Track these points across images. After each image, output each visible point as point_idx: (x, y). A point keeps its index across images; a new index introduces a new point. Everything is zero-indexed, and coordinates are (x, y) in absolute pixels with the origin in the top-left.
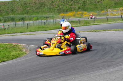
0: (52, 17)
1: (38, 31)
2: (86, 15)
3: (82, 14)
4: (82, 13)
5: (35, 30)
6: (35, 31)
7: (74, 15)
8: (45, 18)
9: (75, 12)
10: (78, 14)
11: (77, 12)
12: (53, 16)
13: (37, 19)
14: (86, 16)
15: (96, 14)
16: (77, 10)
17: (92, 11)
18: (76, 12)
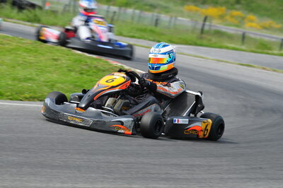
0: (166, 8)
1: (139, 38)
2: (254, 24)
3: (243, 18)
4: (243, 15)
5: (131, 34)
6: (133, 37)
7: (221, 17)
8: (146, 5)
9: (224, 8)
10: (232, 16)
11: (231, 9)
12: (167, 5)
13: (127, 5)
14: (251, 27)
15: (279, 26)
16: (232, 5)
17: (269, 16)
18: (228, 8)
